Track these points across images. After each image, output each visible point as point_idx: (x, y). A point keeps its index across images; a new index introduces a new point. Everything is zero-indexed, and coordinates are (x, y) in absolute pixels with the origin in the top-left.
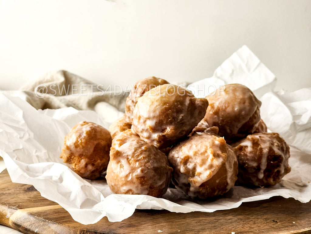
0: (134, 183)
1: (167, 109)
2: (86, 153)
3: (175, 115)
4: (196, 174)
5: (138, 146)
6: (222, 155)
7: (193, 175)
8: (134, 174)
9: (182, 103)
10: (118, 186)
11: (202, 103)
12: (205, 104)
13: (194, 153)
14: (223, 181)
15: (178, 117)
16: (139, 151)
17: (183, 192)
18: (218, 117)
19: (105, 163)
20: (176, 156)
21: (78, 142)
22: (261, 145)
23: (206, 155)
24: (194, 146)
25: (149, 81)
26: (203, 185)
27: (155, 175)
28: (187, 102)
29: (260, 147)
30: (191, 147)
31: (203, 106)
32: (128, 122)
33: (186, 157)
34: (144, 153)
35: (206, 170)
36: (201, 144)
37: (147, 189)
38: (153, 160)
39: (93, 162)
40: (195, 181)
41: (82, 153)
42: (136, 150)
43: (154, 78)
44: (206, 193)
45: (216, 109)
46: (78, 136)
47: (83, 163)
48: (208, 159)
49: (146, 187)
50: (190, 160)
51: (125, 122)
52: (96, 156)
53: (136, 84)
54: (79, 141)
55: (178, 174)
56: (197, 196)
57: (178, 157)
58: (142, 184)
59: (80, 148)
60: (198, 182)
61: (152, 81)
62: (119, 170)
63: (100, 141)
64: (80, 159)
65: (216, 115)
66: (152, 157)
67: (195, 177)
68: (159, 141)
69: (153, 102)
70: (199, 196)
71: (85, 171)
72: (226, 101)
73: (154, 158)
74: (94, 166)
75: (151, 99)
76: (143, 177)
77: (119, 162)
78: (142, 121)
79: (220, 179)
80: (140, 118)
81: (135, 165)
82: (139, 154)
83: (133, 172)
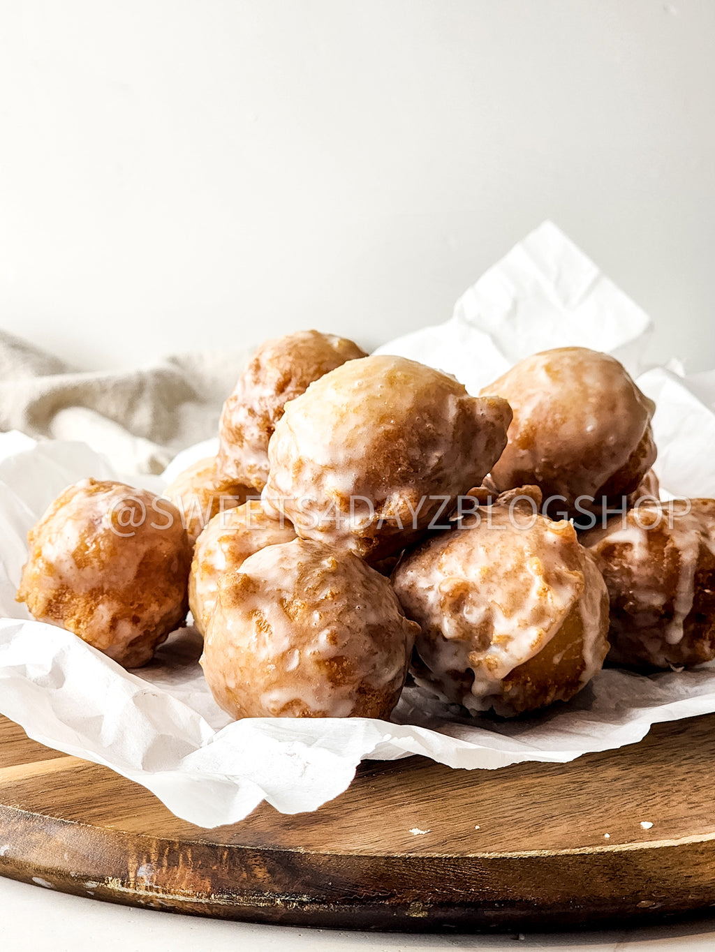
0: (309, 679)
1: (390, 437)
2: (110, 582)
3: (415, 453)
4: (495, 639)
5: (309, 559)
6: (571, 576)
7: (485, 644)
8: (308, 652)
9: (435, 415)
10: (253, 690)
11: (495, 412)
12: (505, 415)
13: (484, 573)
14: (573, 657)
15: (427, 458)
16: (315, 575)
17: (438, 698)
18: (534, 454)
19: (170, 613)
20: (422, 584)
21: (87, 548)
22: (674, 538)
23: (522, 577)
24: (480, 551)
25: (301, 345)
26: (515, 674)
27: (375, 651)
28: (452, 412)
29: (670, 545)
30: (470, 554)
31: (497, 423)
32: (235, 477)
33: (458, 588)
34: (332, 579)
35: (525, 625)
36: (503, 543)
37: (350, 696)
38: (363, 602)
39: (134, 613)
40: (492, 662)
41: (100, 585)
42: (304, 572)
43: (316, 334)
44: (522, 698)
45: (525, 431)
46: (83, 531)
47: (103, 617)
48: (528, 590)
49: (347, 689)
50: (470, 596)
51: (225, 479)
52: (143, 593)
53: (255, 356)
54: (89, 544)
55: (434, 641)
56: (491, 709)
57: (430, 589)
58: (335, 681)
59: (93, 568)
60: (503, 666)
61: (311, 344)
62: (255, 640)
63: (157, 542)
64: (93, 602)
65: (524, 449)
66: (359, 591)
67: (489, 651)
68: (365, 540)
69: (342, 416)
70: (494, 708)
71: (111, 641)
72: (554, 403)
73: (366, 597)
74: (139, 625)
75: (335, 406)
76: (337, 659)
77: (253, 612)
78: (307, 475)
79: (564, 651)
80: (300, 466)
81: (306, 622)
82: (317, 584)
83: (304, 644)
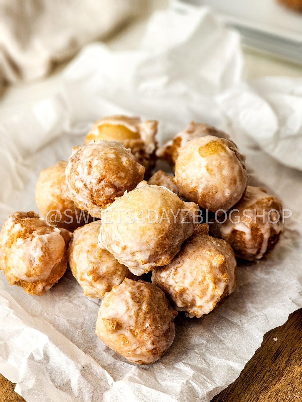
0: (145, 356)
1: (163, 239)
3: (171, 242)
6: (224, 278)
8: (144, 349)
13: (190, 283)
16: (141, 317)
23: (205, 283)
34: (148, 316)
35: (208, 302)
36: (197, 270)
38: (160, 322)
50: (186, 291)
58: (154, 354)
66: (158, 317)
67: (194, 308)
69: (143, 231)
75: (140, 227)
76: (154, 349)
77: (120, 334)
80: (125, 248)
81: (142, 338)
82: (143, 321)
83: (142, 346)
